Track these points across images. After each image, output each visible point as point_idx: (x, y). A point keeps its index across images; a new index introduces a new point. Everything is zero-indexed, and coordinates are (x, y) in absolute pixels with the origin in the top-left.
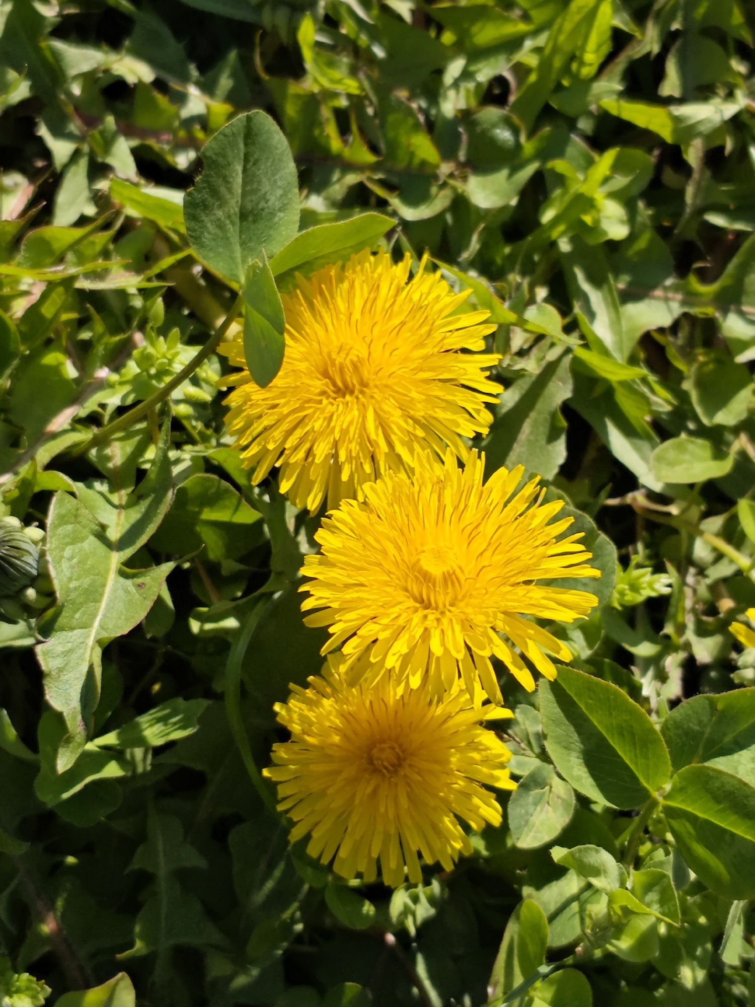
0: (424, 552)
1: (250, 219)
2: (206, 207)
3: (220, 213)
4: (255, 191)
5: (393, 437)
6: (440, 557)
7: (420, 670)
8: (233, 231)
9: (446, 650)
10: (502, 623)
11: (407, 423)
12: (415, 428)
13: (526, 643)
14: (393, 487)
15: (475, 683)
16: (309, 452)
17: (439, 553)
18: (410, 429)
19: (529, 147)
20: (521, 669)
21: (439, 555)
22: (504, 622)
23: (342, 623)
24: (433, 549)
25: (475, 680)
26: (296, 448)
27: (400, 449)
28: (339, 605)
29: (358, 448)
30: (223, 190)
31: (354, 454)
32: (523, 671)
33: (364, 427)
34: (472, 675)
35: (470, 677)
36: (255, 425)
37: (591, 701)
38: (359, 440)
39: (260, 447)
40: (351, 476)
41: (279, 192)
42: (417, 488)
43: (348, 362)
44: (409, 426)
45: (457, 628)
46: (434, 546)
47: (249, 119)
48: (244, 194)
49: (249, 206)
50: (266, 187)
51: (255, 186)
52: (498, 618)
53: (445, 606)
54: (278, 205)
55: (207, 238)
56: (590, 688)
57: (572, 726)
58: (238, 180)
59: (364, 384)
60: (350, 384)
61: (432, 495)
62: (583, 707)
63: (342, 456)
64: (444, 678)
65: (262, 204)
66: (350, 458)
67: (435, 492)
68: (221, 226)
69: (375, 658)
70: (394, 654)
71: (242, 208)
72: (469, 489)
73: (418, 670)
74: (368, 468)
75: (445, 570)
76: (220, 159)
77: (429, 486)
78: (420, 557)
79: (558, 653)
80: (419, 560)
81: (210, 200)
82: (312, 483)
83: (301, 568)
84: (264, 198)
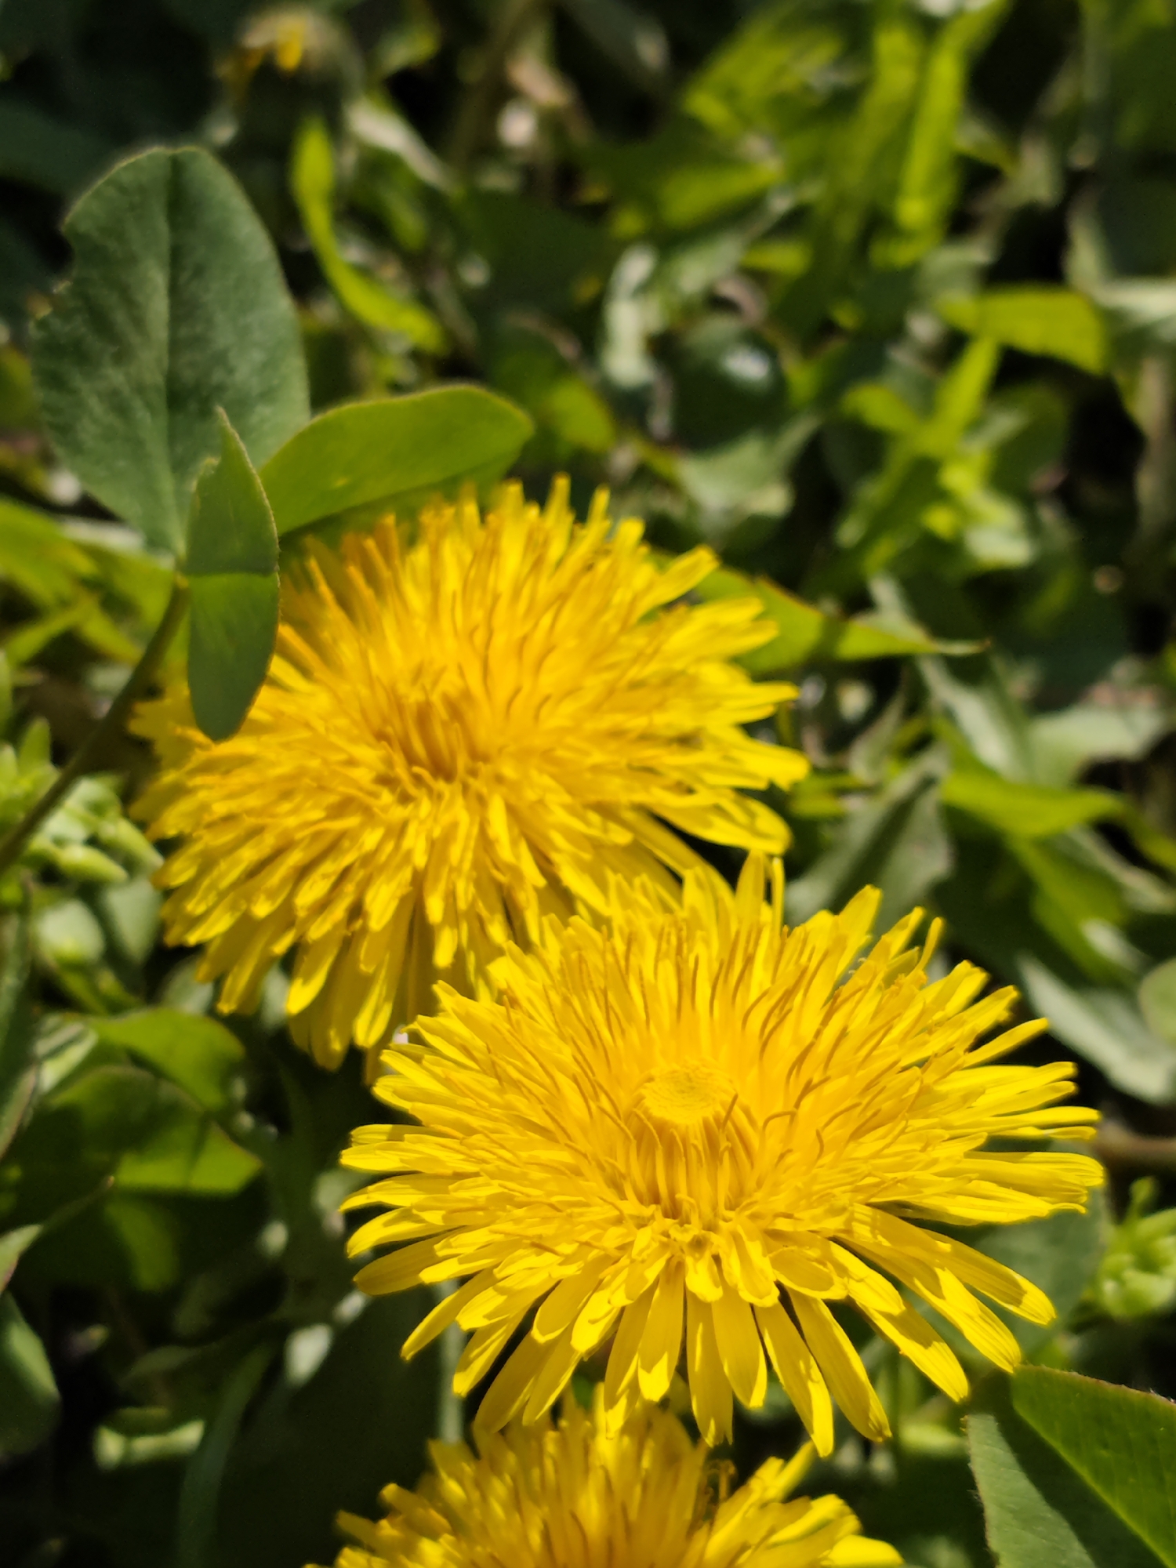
0: (651, 1079)
1: (193, 406)
2: (81, 356)
3: (116, 377)
4: (199, 342)
5: (555, 857)
6: (692, 1088)
7: (665, 1358)
8: (151, 424)
9: (730, 1292)
10: (868, 1228)
11: (587, 823)
12: (605, 830)
13: (935, 1277)
14: (564, 953)
15: (810, 1385)
16: (357, 911)
17: (690, 1080)
18: (594, 832)
19: (802, 377)
20: (926, 1344)
21: (689, 1085)
22: (874, 1228)
23: (455, 1260)
24: (674, 1072)
25: (809, 1376)
26: (322, 906)
27: (572, 879)
28: (444, 1218)
29: (472, 890)
30: (120, 317)
31: (462, 905)
32: (931, 1349)
33: (485, 842)
34: (802, 1365)
35: (798, 1372)
36: (223, 865)
37: (1104, 1454)
38: (474, 874)
39: (238, 914)
40: (459, 956)
41: (257, 356)
42: (620, 946)
43: (436, 698)
44: (594, 825)
45: (755, 1249)
46: (676, 1067)
47: (177, 167)
48: (175, 346)
49: (188, 375)
50: (223, 337)
51: (199, 329)
52: (857, 1216)
53: (715, 1208)
54: (255, 385)
55: (88, 432)
56: (1101, 1418)
57: (1065, 1524)
58: (158, 306)
59: (477, 755)
60: (445, 752)
61: (661, 966)
62: (1084, 1473)
63: (435, 909)
64: (730, 1368)
65: (218, 376)
66: (453, 915)
67: (667, 955)
68: (120, 407)
69: (543, 1334)
70: (593, 1322)
71: (172, 378)
72: (749, 936)
73: (659, 1358)
74: (497, 931)
75: (709, 1113)
76: (112, 245)
77: (651, 945)
78: (643, 1091)
79: (1018, 1302)
80: (640, 1100)
81: (93, 342)
82: (364, 984)
83: (344, 1152)
84: (221, 359)
